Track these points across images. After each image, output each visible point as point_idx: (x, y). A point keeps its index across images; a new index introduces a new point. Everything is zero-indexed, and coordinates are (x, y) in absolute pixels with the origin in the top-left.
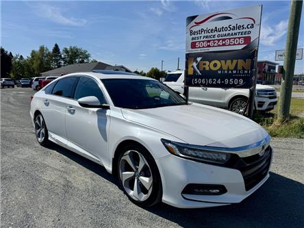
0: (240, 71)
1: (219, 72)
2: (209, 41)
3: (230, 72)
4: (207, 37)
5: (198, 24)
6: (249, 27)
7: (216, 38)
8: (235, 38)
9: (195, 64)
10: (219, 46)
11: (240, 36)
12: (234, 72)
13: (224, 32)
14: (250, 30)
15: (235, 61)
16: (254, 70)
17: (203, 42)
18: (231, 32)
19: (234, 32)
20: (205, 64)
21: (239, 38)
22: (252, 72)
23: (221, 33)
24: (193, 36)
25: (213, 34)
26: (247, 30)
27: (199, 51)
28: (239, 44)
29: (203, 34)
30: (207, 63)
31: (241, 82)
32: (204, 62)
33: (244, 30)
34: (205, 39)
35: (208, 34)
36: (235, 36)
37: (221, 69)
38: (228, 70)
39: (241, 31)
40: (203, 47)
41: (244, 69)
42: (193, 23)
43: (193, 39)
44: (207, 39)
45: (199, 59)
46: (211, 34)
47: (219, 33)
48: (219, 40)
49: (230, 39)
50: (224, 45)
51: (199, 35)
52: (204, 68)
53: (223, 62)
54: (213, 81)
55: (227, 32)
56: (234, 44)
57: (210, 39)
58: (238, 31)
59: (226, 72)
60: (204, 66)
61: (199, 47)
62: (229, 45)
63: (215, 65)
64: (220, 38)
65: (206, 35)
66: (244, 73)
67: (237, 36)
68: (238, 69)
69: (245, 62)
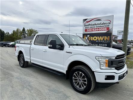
0: (105, 41)
1: (97, 41)
2: (92, 29)
3: (101, 41)
5: (88, 22)
6: (109, 23)
7: (95, 28)
8: (103, 28)
9: (87, 38)
10: (97, 31)
11: (105, 27)
12: (103, 41)
13: (99, 26)
15: (103, 37)
17: (90, 29)
19: (102, 25)
20: (91, 38)
21: (105, 28)
22: (110, 41)
23: (97, 26)
24: (86, 27)
25: (94, 26)
26: (108, 25)
27: (88, 33)
28: (105, 30)
29: (90, 26)
31: (106, 45)
32: (91, 37)
34: (91, 28)
35: (92, 26)
36: (103, 27)
39: (105, 25)
40: (90, 31)
41: (107, 40)
42: (86, 22)
43: (86, 28)
45: (88, 36)
46: (93, 26)
48: (96, 29)
49: (101, 28)
50: (98, 30)
51: (88, 27)
53: (98, 37)
54: (94, 45)
55: (100, 25)
56: (103, 30)
61: (88, 31)
62: (101, 30)
63: (95, 38)
64: (97, 28)
65: (91, 26)
66: (107, 42)
67: (104, 27)
68: (105, 40)
69: (107, 37)
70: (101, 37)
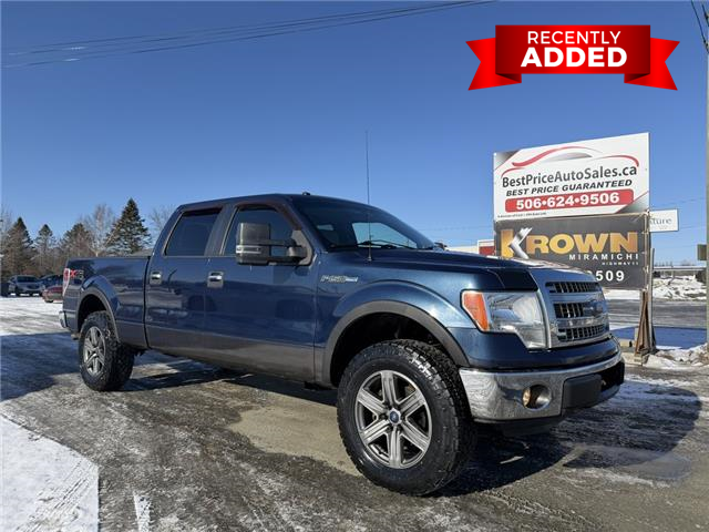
0: (615, 254)
1: (572, 257)
2: (545, 198)
3: (595, 257)
4: (540, 190)
5: (518, 166)
6: (627, 171)
7: (560, 192)
8: (600, 193)
10: (568, 206)
11: (610, 188)
12: (605, 257)
13: (577, 182)
14: (629, 177)
16: (646, 253)
17: (533, 199)
18: (591, 181)
19: (596, 181)
21: (609, 193)
22: (642, 257)
23: (571, 182)
24: (510, 188)
25: (553, 184)
26: (623, 178)
27: (524, 216)
28: (610, 203)
29: (531, 185)
30: (544, 239)
31: (621, 276)
33: (618, 178)
34: (535, 194)
35: (542, 185)
36: (600, 189)
37: (575, 250)
38: (591, 253)
39: (611, 179)
40: (533, 209)
41: (623, 251)
42: (508, 165)
43: (509, 193)
44: (540, 194)
46: (548, 185)
47: (564, 183)
48: (566, 196)
49: (589, 194)
50: (578, 205)
51: (521, 187)
52: (538, 250)
53: (578, 237)
55: (583, 182)
56: (600, 204)
57: (547, 194)
58: (605, 179)
59: (586, 257)
60: (538, 246)
61: (525, 209)
62: (589, 205)
63: (562, 244)
64: (569, 192)
65: (537, 186)
66: (624, 260)
67: (604, 189)
68: (612, 250)
69: (626, 237)
70: (591, 237)
